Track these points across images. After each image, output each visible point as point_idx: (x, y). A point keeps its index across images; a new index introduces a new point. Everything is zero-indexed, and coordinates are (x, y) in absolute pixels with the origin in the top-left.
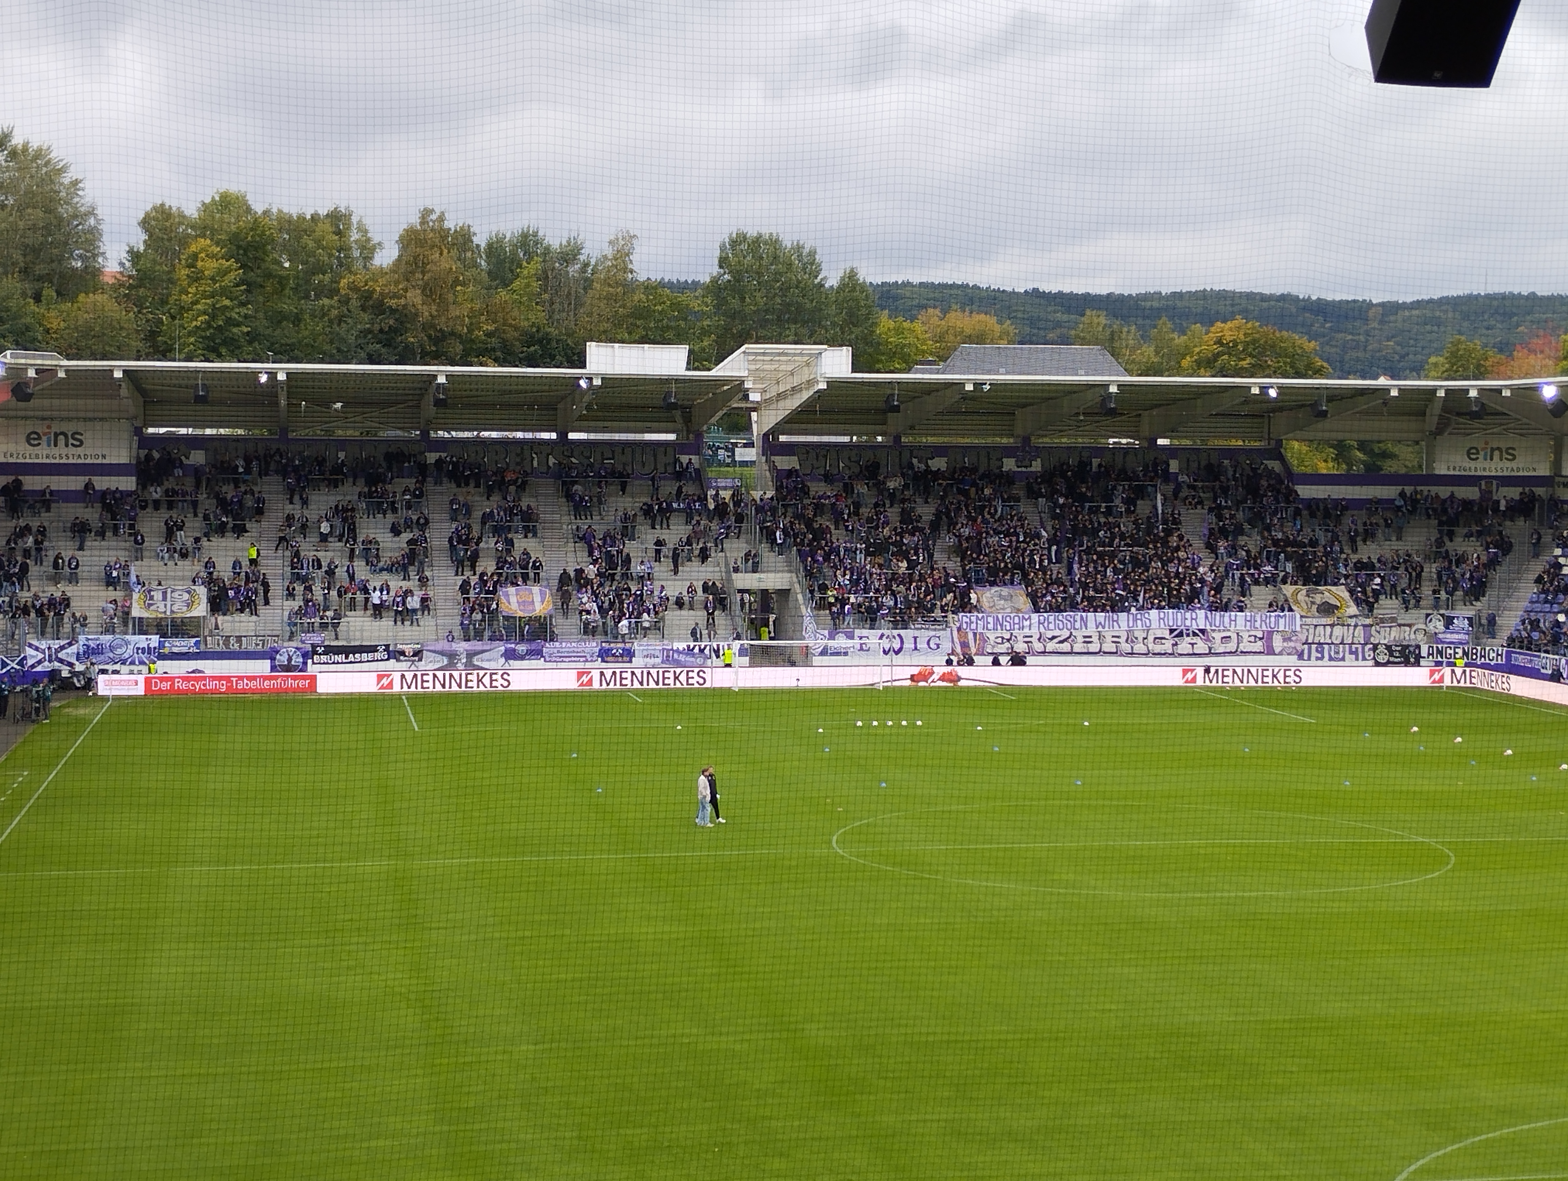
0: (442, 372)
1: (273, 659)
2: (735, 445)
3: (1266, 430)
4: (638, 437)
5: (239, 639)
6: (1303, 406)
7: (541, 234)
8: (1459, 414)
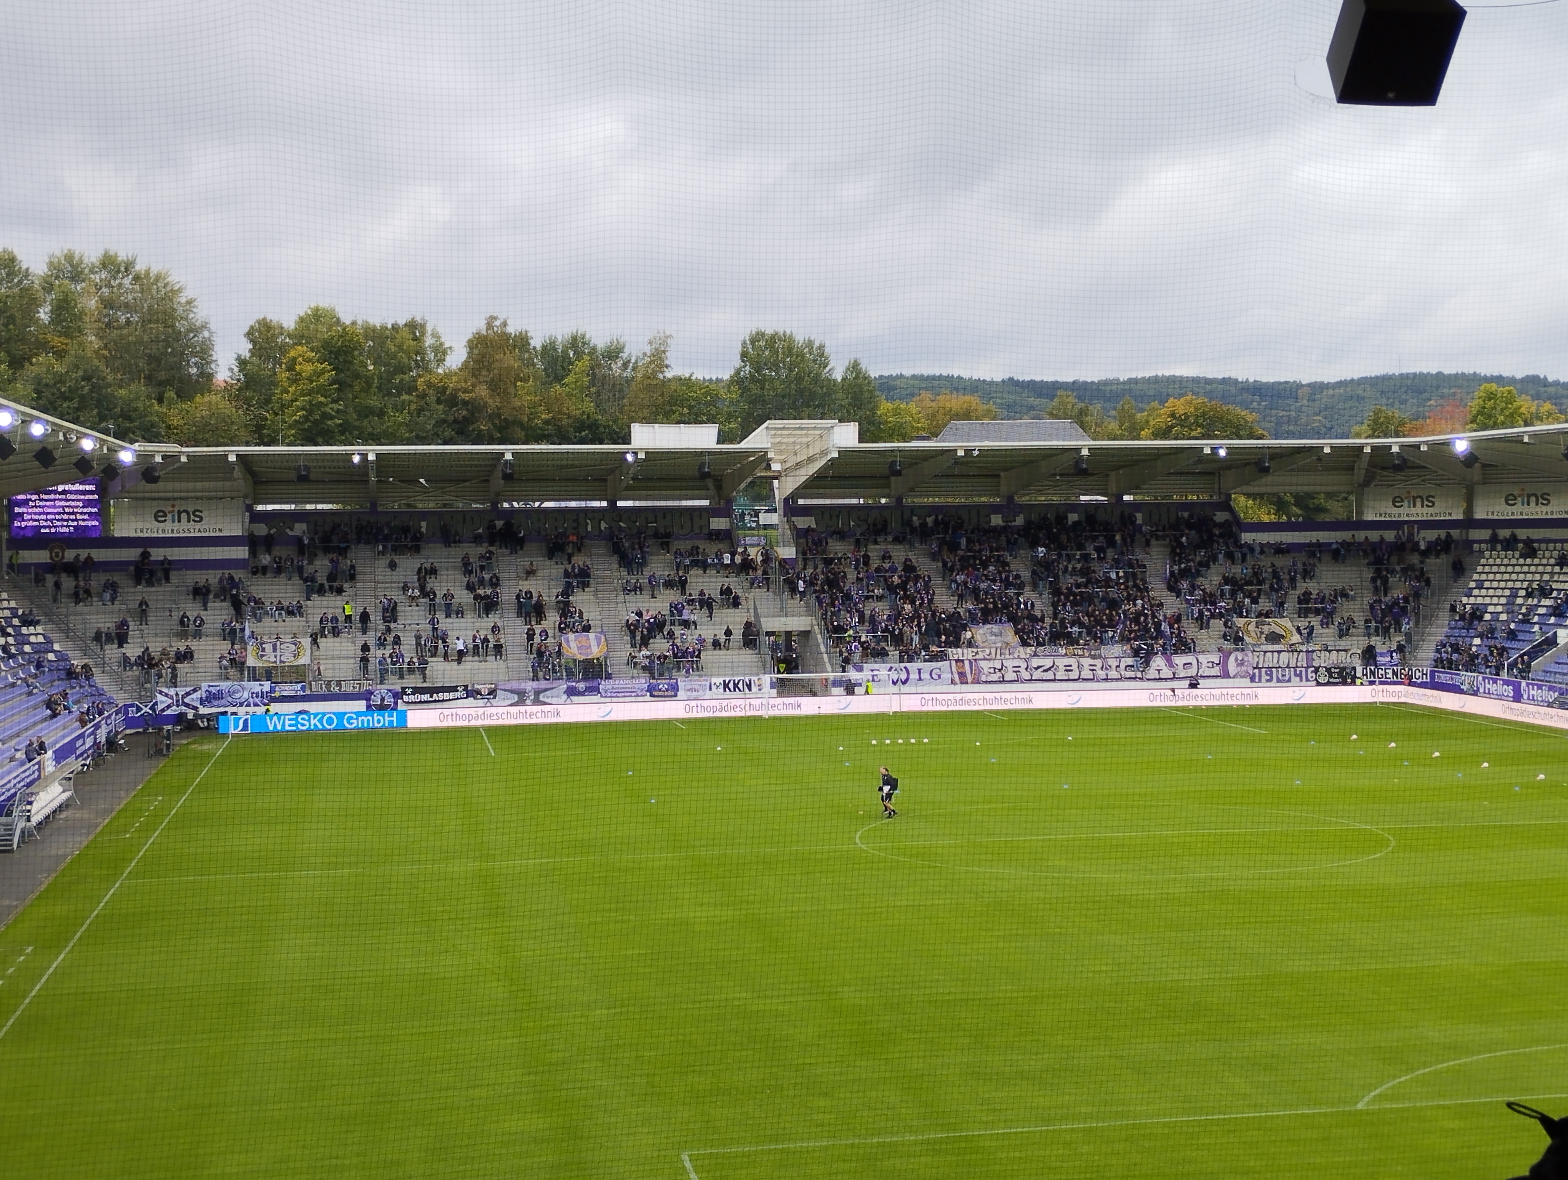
0: (508, 451)
1: (368, 700)
2: (759, 511)
3: (1216, 486)
4: (676, 503)
5: (339, 683)
6: (1248, 464)
7: (587, 336)
8: (1383, 468)
